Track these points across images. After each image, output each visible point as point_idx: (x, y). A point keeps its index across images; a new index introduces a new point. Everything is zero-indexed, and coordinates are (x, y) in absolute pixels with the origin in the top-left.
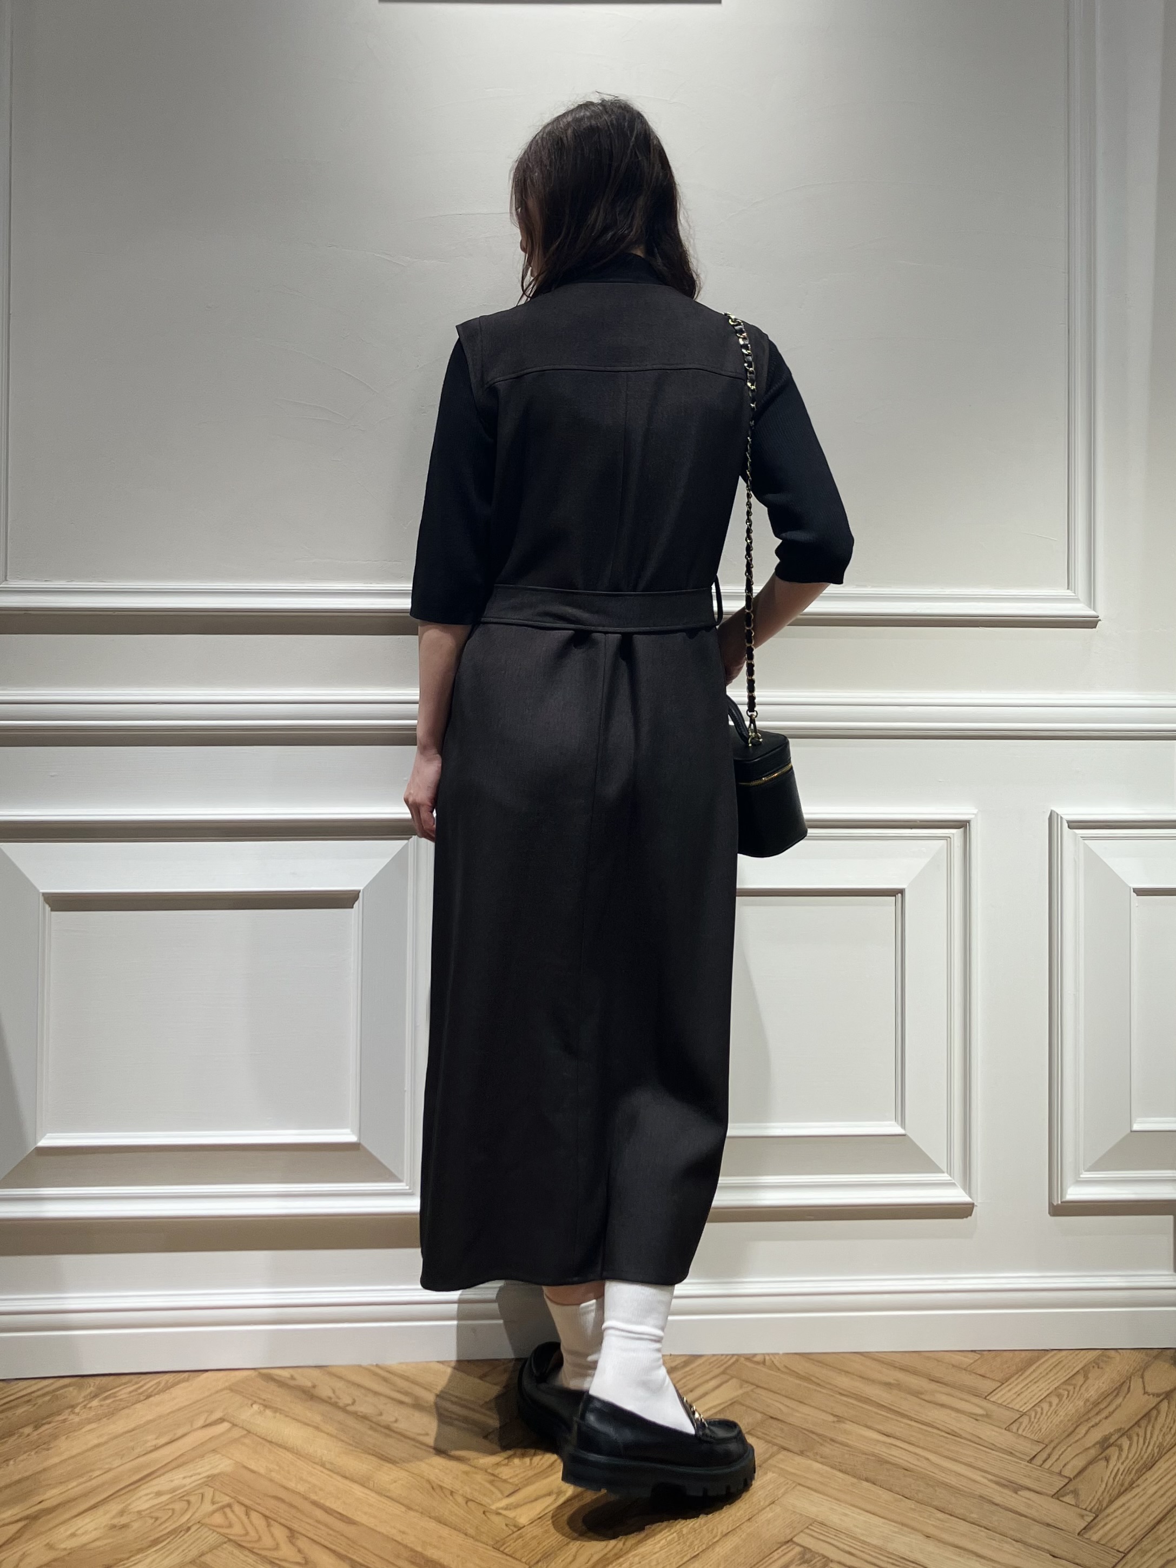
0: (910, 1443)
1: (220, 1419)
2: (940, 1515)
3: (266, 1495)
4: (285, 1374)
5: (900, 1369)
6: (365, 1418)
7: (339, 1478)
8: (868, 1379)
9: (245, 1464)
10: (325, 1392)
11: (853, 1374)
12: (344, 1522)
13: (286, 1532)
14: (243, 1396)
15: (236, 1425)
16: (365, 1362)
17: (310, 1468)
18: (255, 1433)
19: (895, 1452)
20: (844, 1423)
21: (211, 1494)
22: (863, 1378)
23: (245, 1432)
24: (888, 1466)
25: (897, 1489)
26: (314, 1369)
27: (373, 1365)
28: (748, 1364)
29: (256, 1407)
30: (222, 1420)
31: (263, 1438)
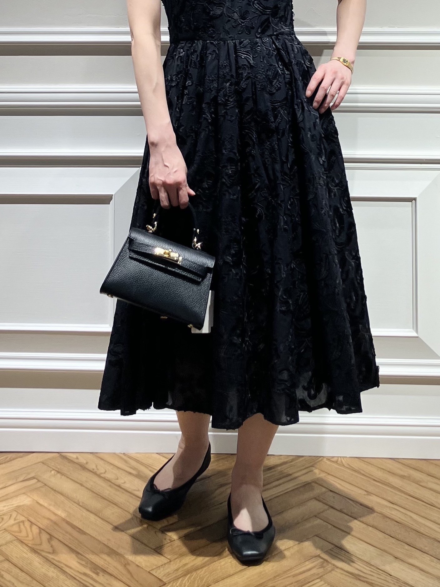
0: (405, 509)
1: (33, 477)
2: (407, 547)
3: (44, 517)
4: (74, 456)
5: (414, 468)
6: (109, 481)
7: (84, 511)
8: (393, 473)
9: (38, 501)
10: (92, 466)
11: (385, 470)
12: (80, 533)
13: (48, 536)
14: (48, 466)
15: (40, 481)
16: (118, 451)
17: (71, 505)
18: (48, 486)
19: (394, 512)
20: (370, 495)
21: (16, 515)
22: (391, 473)
23: (44, 485)
24: (387, 520)
25: (388, 532)
26: (90, 454)
27: (121, 453)
28: (328, 462)
29: (53, 472)
30: (33, 478)
31: (52, 489)
